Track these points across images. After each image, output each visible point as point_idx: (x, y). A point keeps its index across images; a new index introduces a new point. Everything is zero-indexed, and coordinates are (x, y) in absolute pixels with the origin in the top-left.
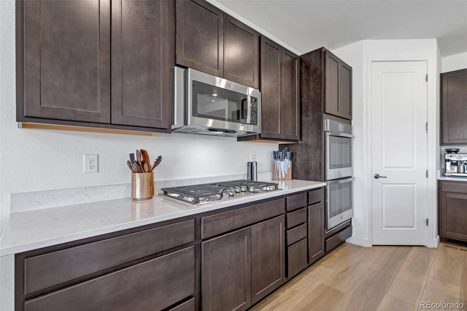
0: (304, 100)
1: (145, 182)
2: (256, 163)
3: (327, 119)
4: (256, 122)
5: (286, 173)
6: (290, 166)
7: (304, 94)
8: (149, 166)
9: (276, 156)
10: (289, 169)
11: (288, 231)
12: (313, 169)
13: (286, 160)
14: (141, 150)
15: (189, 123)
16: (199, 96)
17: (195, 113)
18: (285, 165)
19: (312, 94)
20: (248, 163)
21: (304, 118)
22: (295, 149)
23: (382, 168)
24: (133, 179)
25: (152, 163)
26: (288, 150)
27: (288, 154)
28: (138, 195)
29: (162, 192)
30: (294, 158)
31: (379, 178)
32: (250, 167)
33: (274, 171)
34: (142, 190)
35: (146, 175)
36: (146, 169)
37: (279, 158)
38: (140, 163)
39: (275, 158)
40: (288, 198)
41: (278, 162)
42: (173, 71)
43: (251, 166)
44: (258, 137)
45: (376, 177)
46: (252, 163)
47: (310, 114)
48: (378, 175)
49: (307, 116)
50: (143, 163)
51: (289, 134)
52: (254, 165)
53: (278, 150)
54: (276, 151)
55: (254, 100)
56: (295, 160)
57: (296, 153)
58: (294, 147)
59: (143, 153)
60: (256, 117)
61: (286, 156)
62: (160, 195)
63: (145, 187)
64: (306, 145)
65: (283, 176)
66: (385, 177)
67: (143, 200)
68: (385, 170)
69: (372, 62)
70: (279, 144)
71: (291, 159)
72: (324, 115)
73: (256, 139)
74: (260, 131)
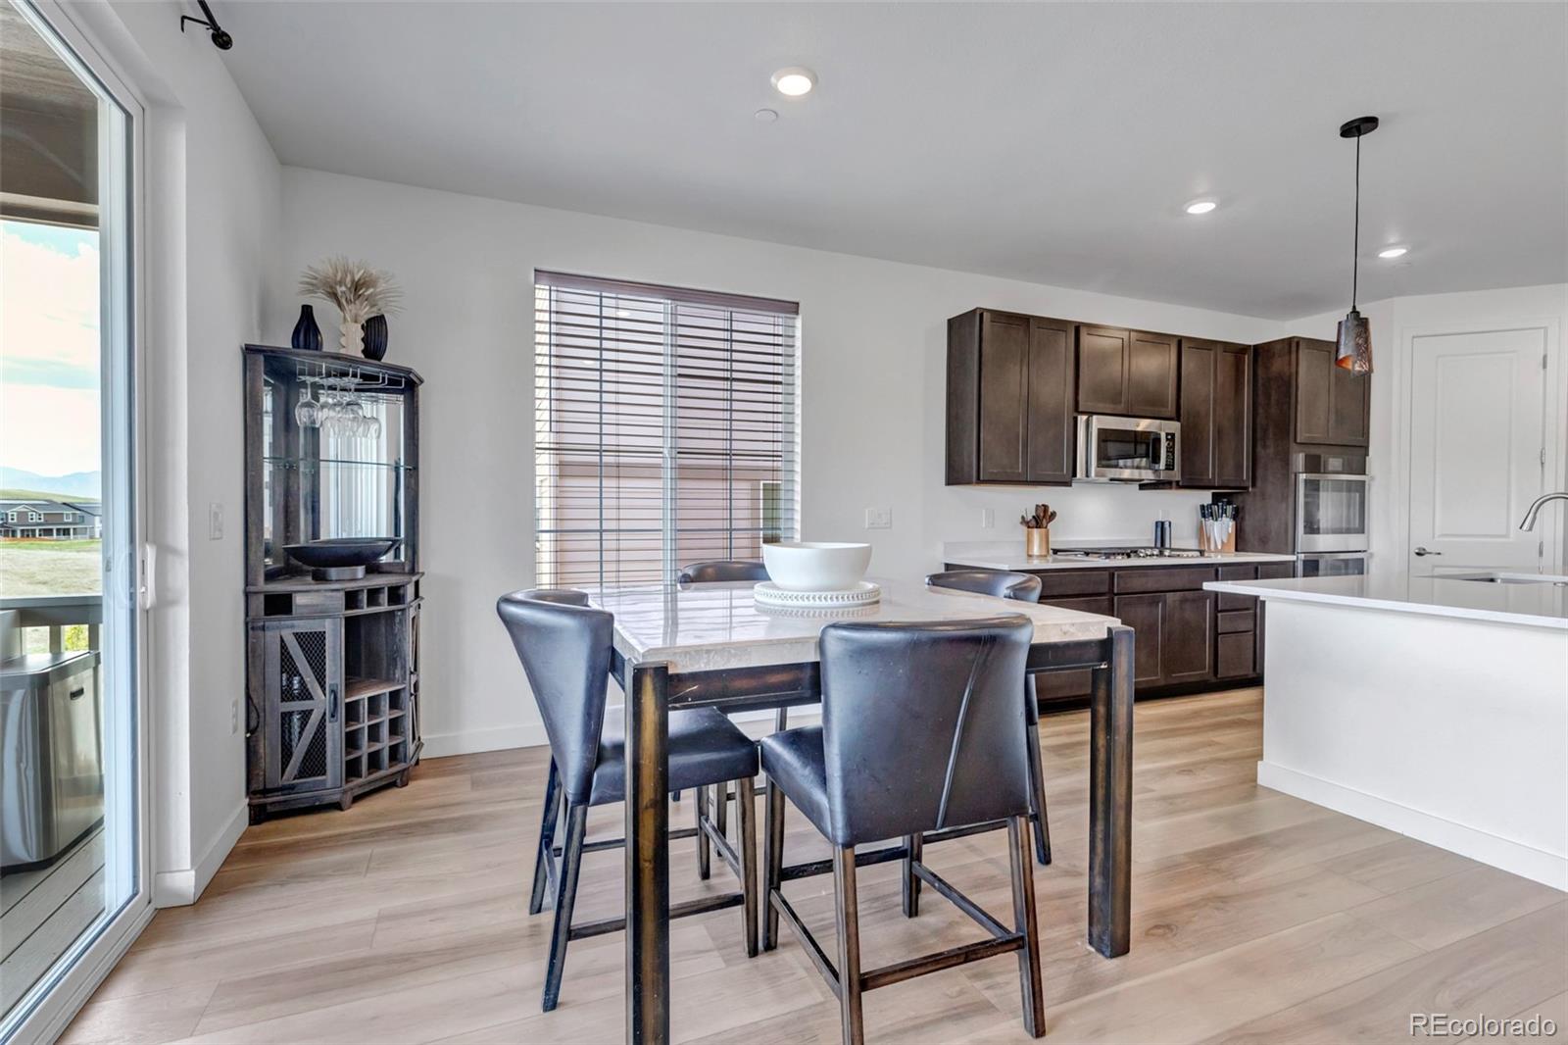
0: (1261, 420)
1: (1042, 538)
2: (1170, 523)
3: (1297, 452)
4: (1173, 466)
5: (1225, 541)
6: (1231, 530)
7: (1261, 411)
9: (1205, 512)
10: (1229, 535)
11: (1219, 615)
12: (1273, 534)
13: (1224, 518)
15: (1093, 474)
16: (1104, 443)
17: (1100, 464)
18: (1222, 529)
19: (1274, 410)
20: (1157, 523)
21: (1259, 449)
22: (1243, 502)
23: (1434, 537)
24: (1029, 535)
26: (1229, 503)
27: (1229, 508)
28: (1036, 551)
29: (1052, 552)
30: (1240, 515)
31: (1427, 555)
32: (1159, 529)
33: (1201, 534)
34: (1040, 546)
35: (1042, 530)
36: (1045, 525)
37: (1212, 516)
39: (1204, 516)
40: (1220, 569)
41: (1210, 521)
42: (1076, 418)
43: (1161, 527)
44: (1174, 484)
45: (1418, 554)
46: (1163, 523)
47: (1270, 443)
48: (1424, 550)
49: (1265, 447)
51: (1229, 476)
52: (1167, 525)
53: (1210, 502)
54: (1205, 504)
55: (1171, 437)
56: (1243, 519)
57: (1243, 508)
58: (1240, 498)
59: (1042, 507)
60: (1173, 459)
61: (1224, 511)
62: (1051, 555)
63: (1043, 544)
64: (1263, 495)
65: (1220, 547)
66: (1439, 554)
67: (1041, 556)
68: (1441, 539)
69: (1414, 337)
70: (1213, 494)
71: (1235, 517)
72: (1293, 446)
73: (1171, 488)
74: (1178, 478)
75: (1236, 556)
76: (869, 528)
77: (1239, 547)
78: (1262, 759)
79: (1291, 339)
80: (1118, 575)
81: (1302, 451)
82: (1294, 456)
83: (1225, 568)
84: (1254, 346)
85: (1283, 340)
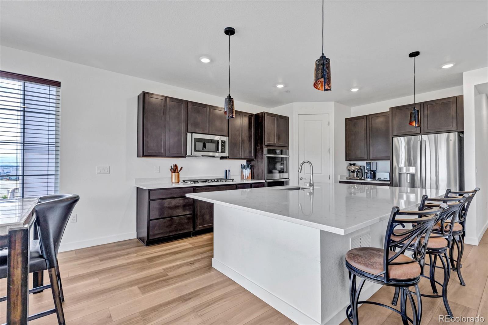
1: (176, 176)
2: (230, 170)
3: (265, 148)
4: (225, 151)
5: (248, 176)
6: (250, 172)
8: (178, 171)
9: (243, 167)
10: (249, 174)
12: (260, 174)
13: (248, 169)
14: (175, 165)
15: (193, 154)
16: (197, 143)
17: (195, 150)
18: (247, 172)
19: (260, 135)
20: (225, 170)
22: (253, 163)
24: (172, 175)
25: (179, 170)
26: (250, 164)
28: (174, 181)
29: (183, 181)
33: (242, 173)
34: (175, 179)
35: (177, 174)
36: (177, 172)
37: (245, 168)
38: (175, 169)
41: (244, 170)
42: (187, 134)
43: (226, 172)
45: (301, 179)
49: (258, 146)
50: (176, 169)
51: (247, 155)
53: (245, 164)
55: (224, 142)
56: (253, 169)
57: (253, 165)
59: (176, 166)
60: (225, 149)
61: (249, 167)
62: (182, 182)
63: (177, 178)
64: (258, 161)
65: (247, 178)
66: (305, 179)
67: (176, 183)
68: (307, 175)
69: (298, 115)
70: (247, 161)
71: (251, 169)
72: (264, 146)
73: (226, 159)
74: (227, 155)
75: (251, 181)
76: (98, 174)
77: (253, 178)
78: (213, 257)
79: (263, 112)
80: (197, 189)
81: (267, 148)
82: (264, 149)
83: (239, 185)
84: (255, 114)
85: (261, 113)
